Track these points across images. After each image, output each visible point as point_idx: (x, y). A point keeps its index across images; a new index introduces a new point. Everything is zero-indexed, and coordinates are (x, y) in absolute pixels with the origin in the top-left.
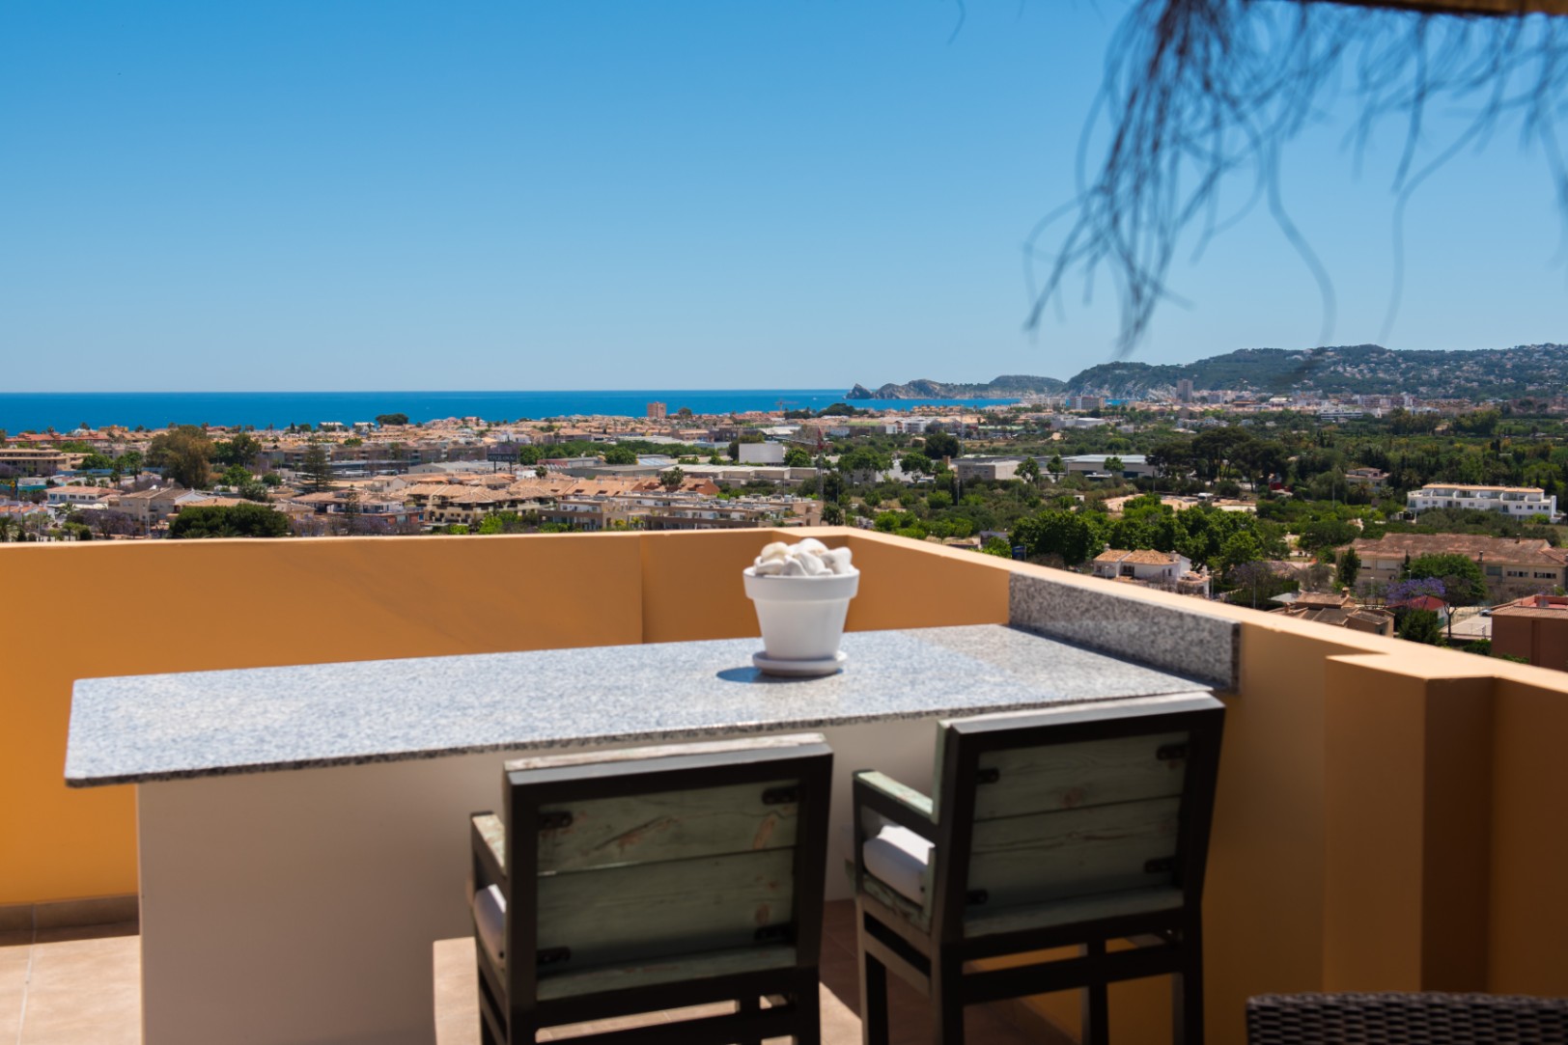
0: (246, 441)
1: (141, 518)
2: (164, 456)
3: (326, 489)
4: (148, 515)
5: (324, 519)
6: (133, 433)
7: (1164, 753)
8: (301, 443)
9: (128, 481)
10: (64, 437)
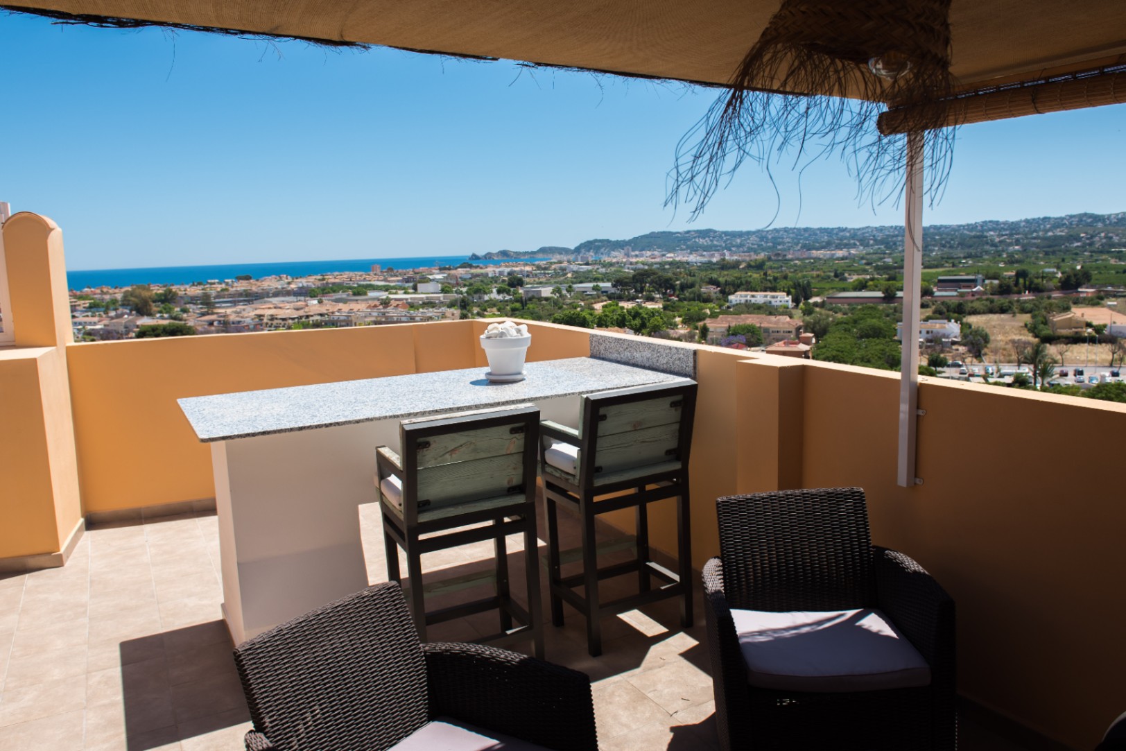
0: (170, 291)
1: (120, 332)
2: (129, 300)
3: (213, 314)
4: (124, 330)
5: (213, 328)
6: (113, 289)
7: (673, 404)
8: (198, 291)
9: (112, 314)
10: (78, 293)
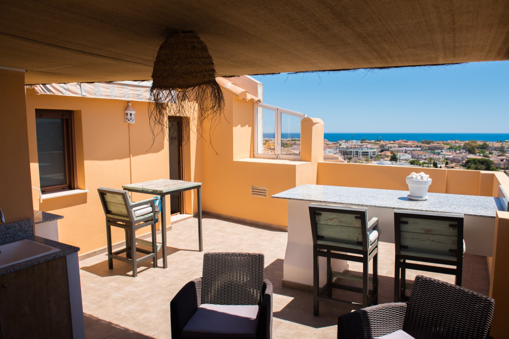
0: (486, 144)
1: (459, 160)
2: (466, 147)
3: (504, 156)
4: (461, 159)
5: (502, 162)
6: (460, 142)
7: (451, 226)
8: (499, 145)
9: (458, 152)
10: (446, 142)
